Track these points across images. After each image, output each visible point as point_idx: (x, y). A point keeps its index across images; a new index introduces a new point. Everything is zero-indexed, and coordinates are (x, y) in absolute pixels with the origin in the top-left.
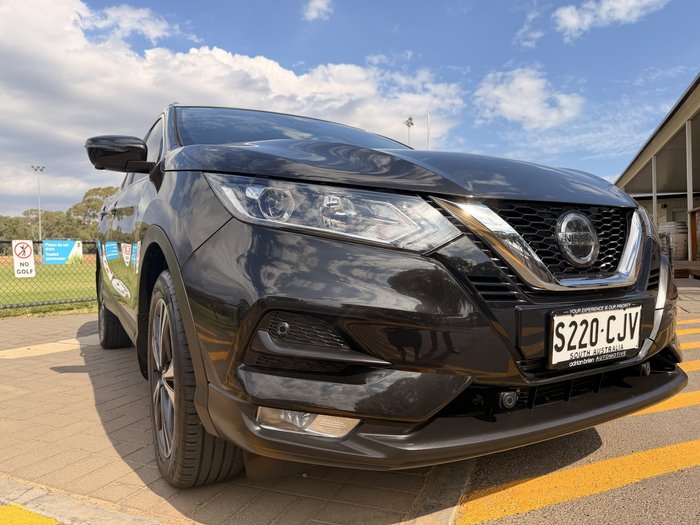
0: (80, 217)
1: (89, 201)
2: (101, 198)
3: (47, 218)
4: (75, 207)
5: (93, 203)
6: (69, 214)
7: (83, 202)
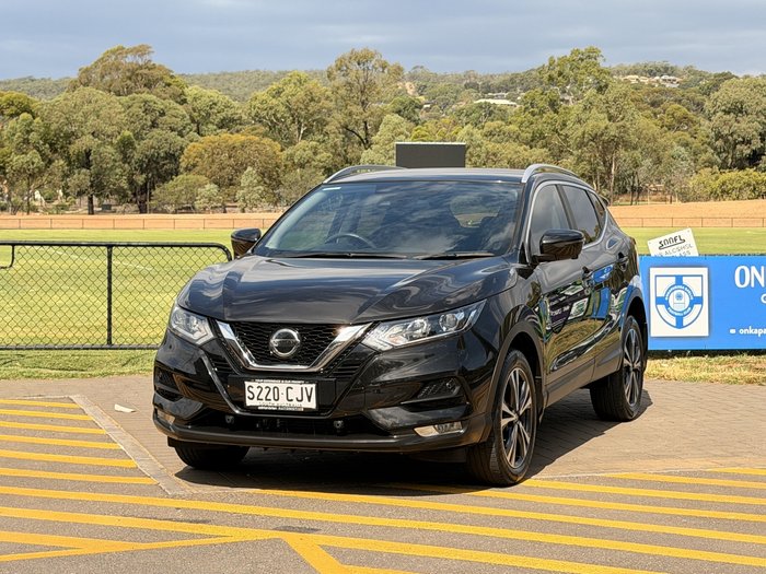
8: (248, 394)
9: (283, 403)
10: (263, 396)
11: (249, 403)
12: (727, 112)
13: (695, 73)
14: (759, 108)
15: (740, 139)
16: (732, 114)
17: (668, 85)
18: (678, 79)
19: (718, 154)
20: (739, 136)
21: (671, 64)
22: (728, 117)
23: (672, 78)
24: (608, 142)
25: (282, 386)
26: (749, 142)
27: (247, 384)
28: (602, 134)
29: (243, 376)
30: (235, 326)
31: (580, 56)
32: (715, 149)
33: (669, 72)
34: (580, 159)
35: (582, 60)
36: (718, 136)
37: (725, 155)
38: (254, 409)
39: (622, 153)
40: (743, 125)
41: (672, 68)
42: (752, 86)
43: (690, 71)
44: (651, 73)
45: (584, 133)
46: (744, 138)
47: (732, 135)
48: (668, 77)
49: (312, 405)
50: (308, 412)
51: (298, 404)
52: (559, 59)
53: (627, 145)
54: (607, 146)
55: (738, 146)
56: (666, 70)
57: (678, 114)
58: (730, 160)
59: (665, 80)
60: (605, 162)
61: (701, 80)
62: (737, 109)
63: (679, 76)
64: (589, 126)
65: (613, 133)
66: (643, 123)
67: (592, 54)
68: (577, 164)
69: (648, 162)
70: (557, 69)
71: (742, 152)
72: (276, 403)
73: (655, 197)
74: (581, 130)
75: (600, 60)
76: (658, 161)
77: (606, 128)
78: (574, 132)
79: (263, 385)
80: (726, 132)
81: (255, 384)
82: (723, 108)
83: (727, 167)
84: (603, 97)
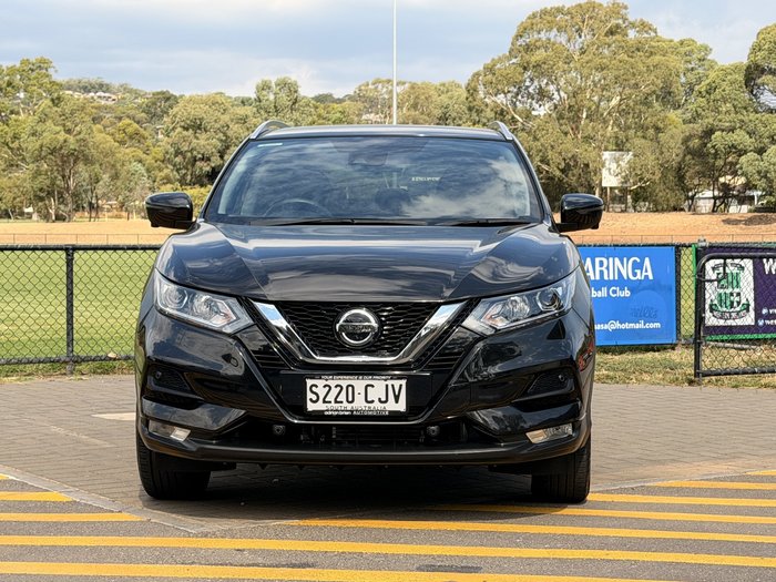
0: (501, 99)
1: (528, 48)
2: (562, 39)
3: (415, 106)
4: (490, 69)
5: (539, 55)
6: (471, 91)
7: (512, 53)
8: (310, 395)
9: (359, 404)
10: (331, 397)
11: (311, 407)
12: (186, 129)
13: (130, 91)
14: (217, 126)
15: (200, 156)
16: (191, 131)
17: (103, 102)
18: (114, 97)
19: (177, 170)
20: (199, 153)
21: (106, 81)
22: (185, 133)
23: (107, 95)
24: (68, 156)
25: (359, 384)
26: (209, 159)
27: (309, 382)
28: (61, 148)
29: (302, 372)
30: (284, 307)
31: (30, 66)
32: (175, 166)
33: (104, 89)
34: (37, 173)
35: (33, 70)
36: (178, 153)
37: (184, 171)
38: (319, 415)
39: (81, 167)
40: (202, 142)
41: (107, 85)
42: (210, 103)
43: (126, 89)
44: (86, 89)
45: (41, 146)
46: (203, 155)
47: (191, 151)
48: (102, 94)
49: (401, 406)
50: (394, 415)
51: (379, 406)
52: (8, 68)
53: (88, 161)
54: (66, 158)
55: (198, 163)
56: (102, 87)
57: (129, 130)
58: (189, 177)
59: (100, 97)
60: (64, 177)
61: (136, 98)
62: (196, 126)
63: (114, 93)
64: (47, 138)
65: (72, 147)
66: (101, 138)
67: (42, 65)
68: (34, 178)
69: (106, 177)
70: (7, 78)
71: (201, 169)
72: (349, 407)
73: (110, 214)
74: (39, 142)
75: (51, 71)
76: (115, 177)
77: (65, 141)
78: (32, 145)
79: (332, 383)
80: (186, 149)
81: (320, 383)
82: (183, 124)
83: (187, 184)
84: (59, 110)
